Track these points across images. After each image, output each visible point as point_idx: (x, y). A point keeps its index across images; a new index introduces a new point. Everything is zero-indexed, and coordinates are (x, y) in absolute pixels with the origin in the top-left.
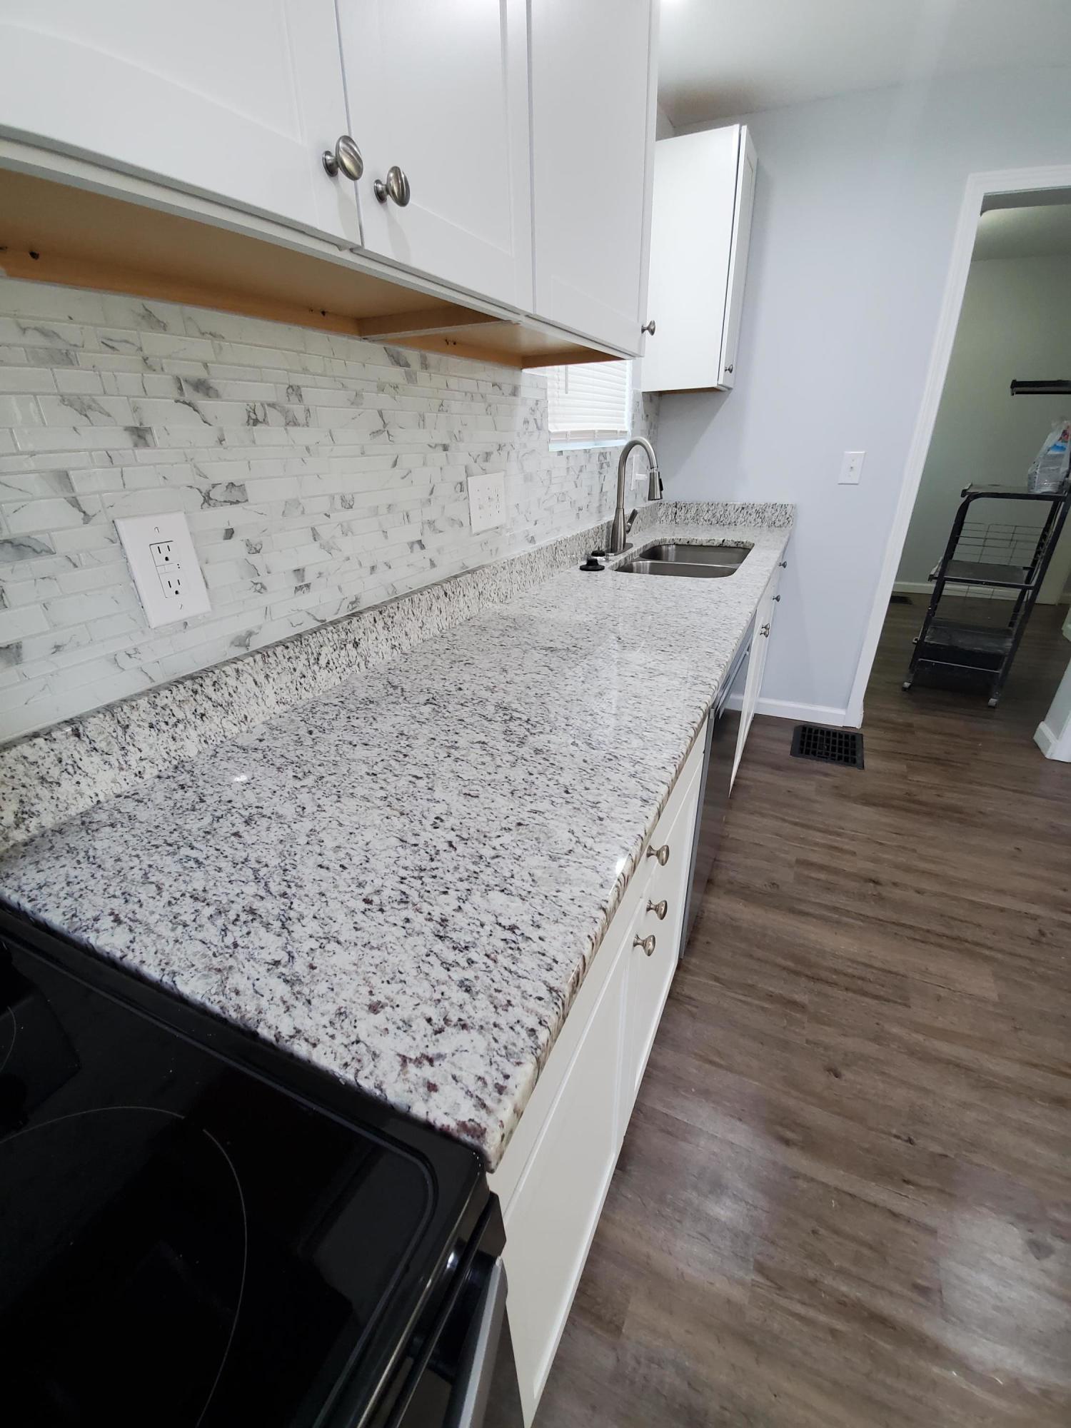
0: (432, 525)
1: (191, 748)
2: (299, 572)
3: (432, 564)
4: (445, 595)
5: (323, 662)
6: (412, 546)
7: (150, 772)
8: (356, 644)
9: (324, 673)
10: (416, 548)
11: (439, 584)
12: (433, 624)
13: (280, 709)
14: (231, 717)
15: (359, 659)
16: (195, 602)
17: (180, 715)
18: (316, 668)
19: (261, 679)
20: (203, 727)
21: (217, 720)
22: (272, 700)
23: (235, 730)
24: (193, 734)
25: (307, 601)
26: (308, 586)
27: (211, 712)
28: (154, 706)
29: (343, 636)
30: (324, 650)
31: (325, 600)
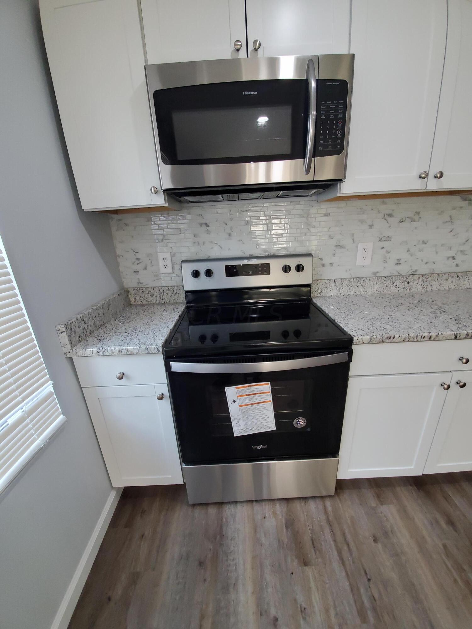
0: (462, 252)
1: (352, 293)
2: (399, 260)
3: (457, 265)
4: (458, 277)
5: (395, 284)
6: (448, 258)
7: (342, 294)
8: (409, 283)
9: (394, 287)
10: (451, 259)
11: (456, 273)
12: (446, 285)
13: (377, 292)
14: (363, 289)
15: (408, 287)
16: (368, 262)
17: (353, 285)
18: (392, 285)
19: (375, 283)
20: (357, 290)
21: (360, 289)
22: (375, 289)
23: (363, 293)
24: (354, 290)
25: (398, 268)
26: (400, 264)
27: (360, 286)
28: (349, 281)
29: (405, 279)
30: (396, 282)
31: (404, 269)
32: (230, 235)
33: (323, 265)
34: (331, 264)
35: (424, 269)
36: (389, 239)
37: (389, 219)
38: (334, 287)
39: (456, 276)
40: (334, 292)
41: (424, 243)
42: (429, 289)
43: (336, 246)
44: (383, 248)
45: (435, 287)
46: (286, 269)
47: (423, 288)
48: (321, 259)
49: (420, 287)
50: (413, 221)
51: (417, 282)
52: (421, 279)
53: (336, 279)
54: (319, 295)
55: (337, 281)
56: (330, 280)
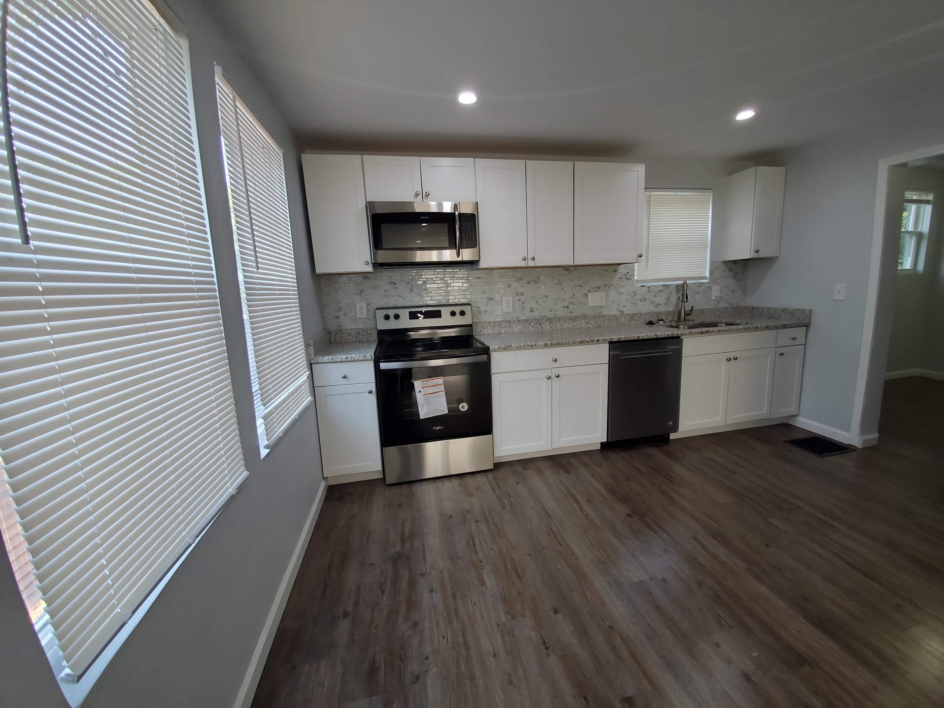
0: (572, 303)
2: (532, 308)
3: (571, 312)
4: (572, 320)
5: (531, 325)
6: (564, 307)
8: (540, 324)
9: (531, 327)
10: (566, 308)
11: (570, 317)
12: (566, 326)
13: (519, 331)
14: (510, 329)
15: (540, 327)
16: (511, 310)
17: (503, 326)
18: (529, 326)
19: (517, 325)
20: (506, 329)
21: (508, 329)
22: (518, 329)
23: (510, 331)
24: (504, 330)
25: (532, 314)
26: (533, 311)
27: (507, 327)
28: (499, 323)
29: (537, 322)
30: (532, 323)
31: (536, 314)
32: (411, 290)
33: (480, 312)
34: (486, 311)
35: (549, 315)
36: (522, 294)
37: (521, 282)
38: (489, 327)
39: (571, 319)
40: (490, 331)
41: (546, 297)
42: (555, 328)
43: (488, 299)
44: (519, 300)
45: (559, 326)
46: (453, 314)
47: (551, 328)
48: (478, 308)
49: (549, 327)
50: (536, 283)
51: (546, 324)
52: (548, 322)
53: (490, 322)
54: (479, 334)
55: (490, 323)
56: (486, 322)
